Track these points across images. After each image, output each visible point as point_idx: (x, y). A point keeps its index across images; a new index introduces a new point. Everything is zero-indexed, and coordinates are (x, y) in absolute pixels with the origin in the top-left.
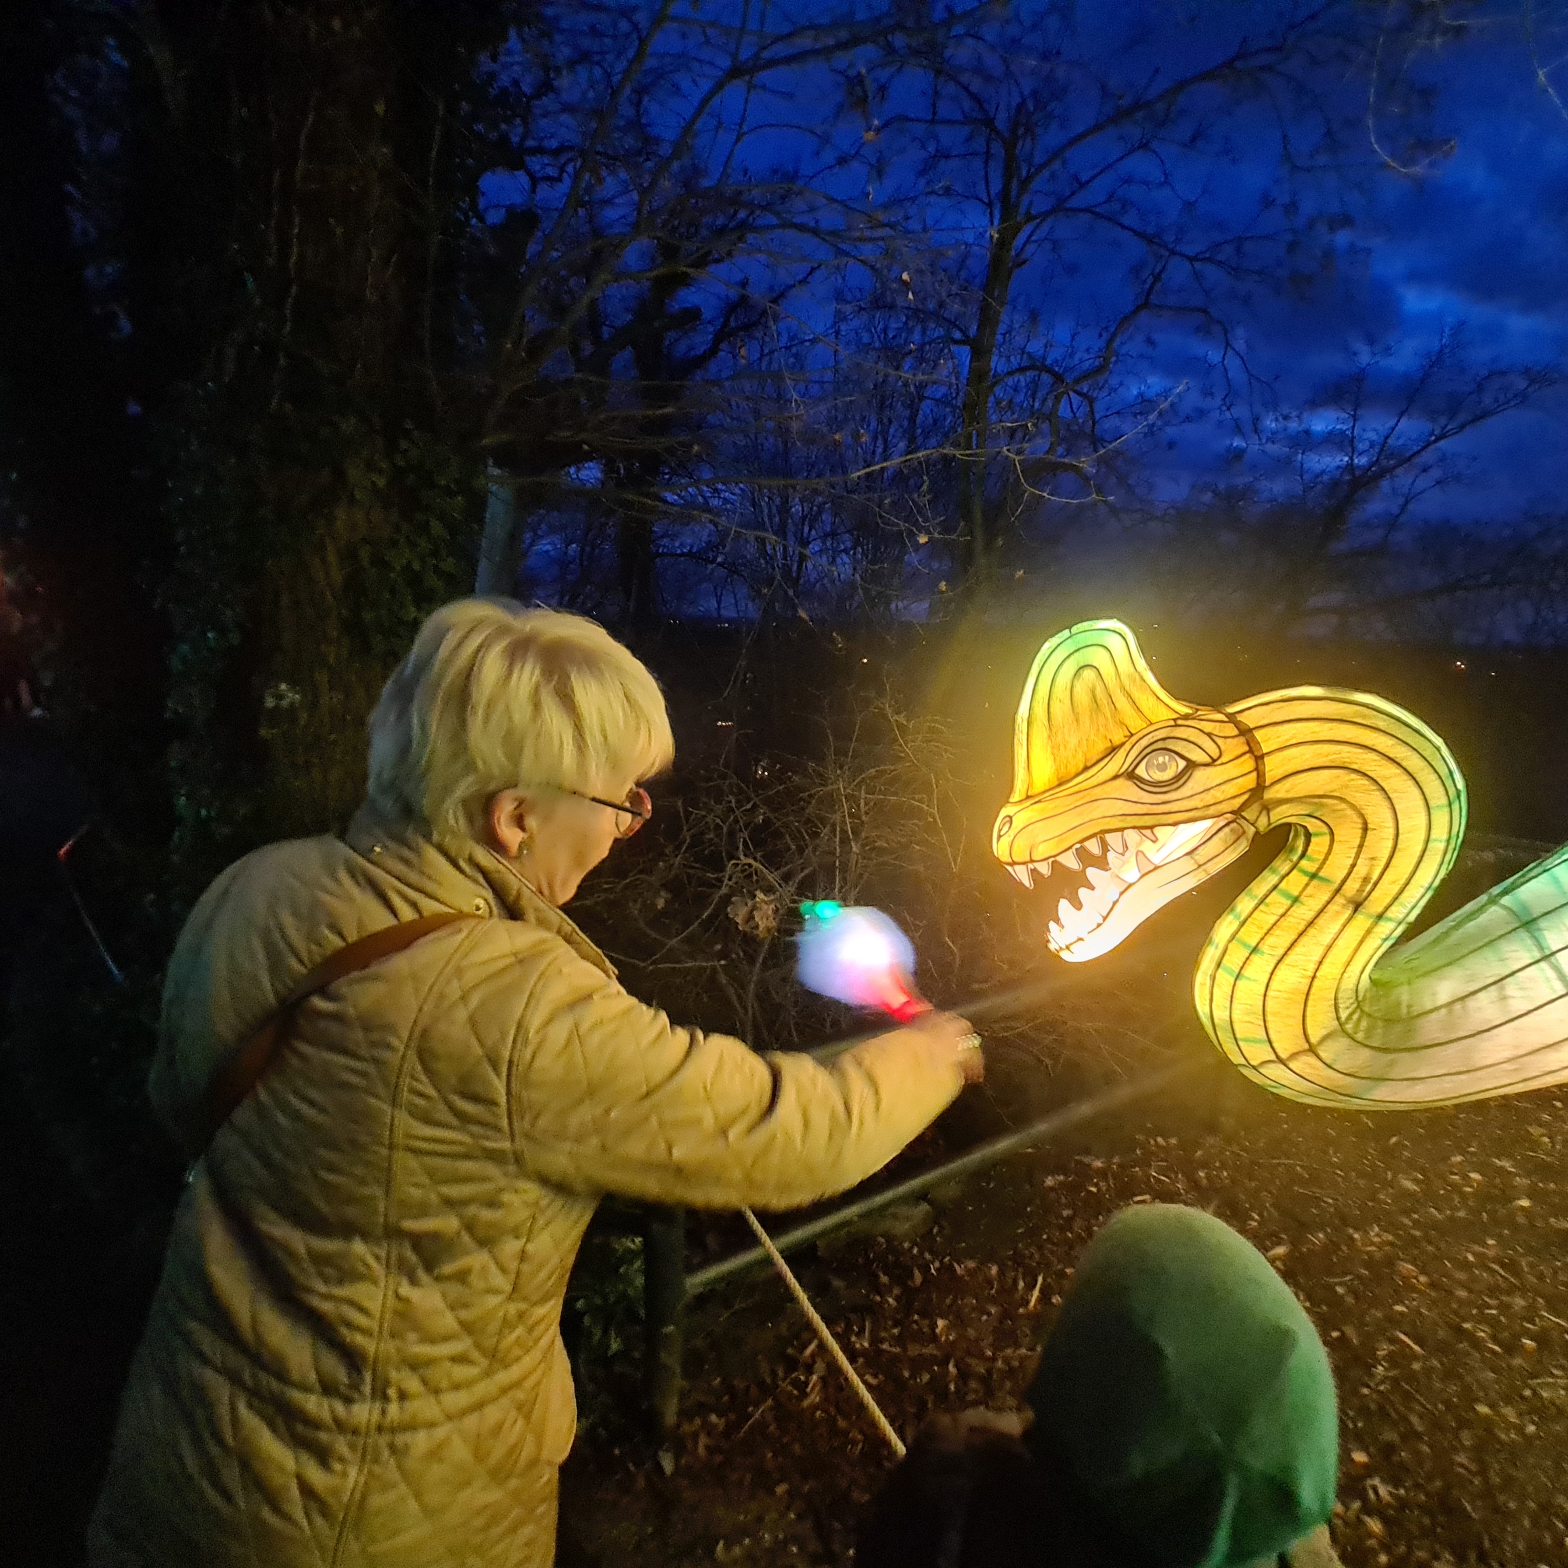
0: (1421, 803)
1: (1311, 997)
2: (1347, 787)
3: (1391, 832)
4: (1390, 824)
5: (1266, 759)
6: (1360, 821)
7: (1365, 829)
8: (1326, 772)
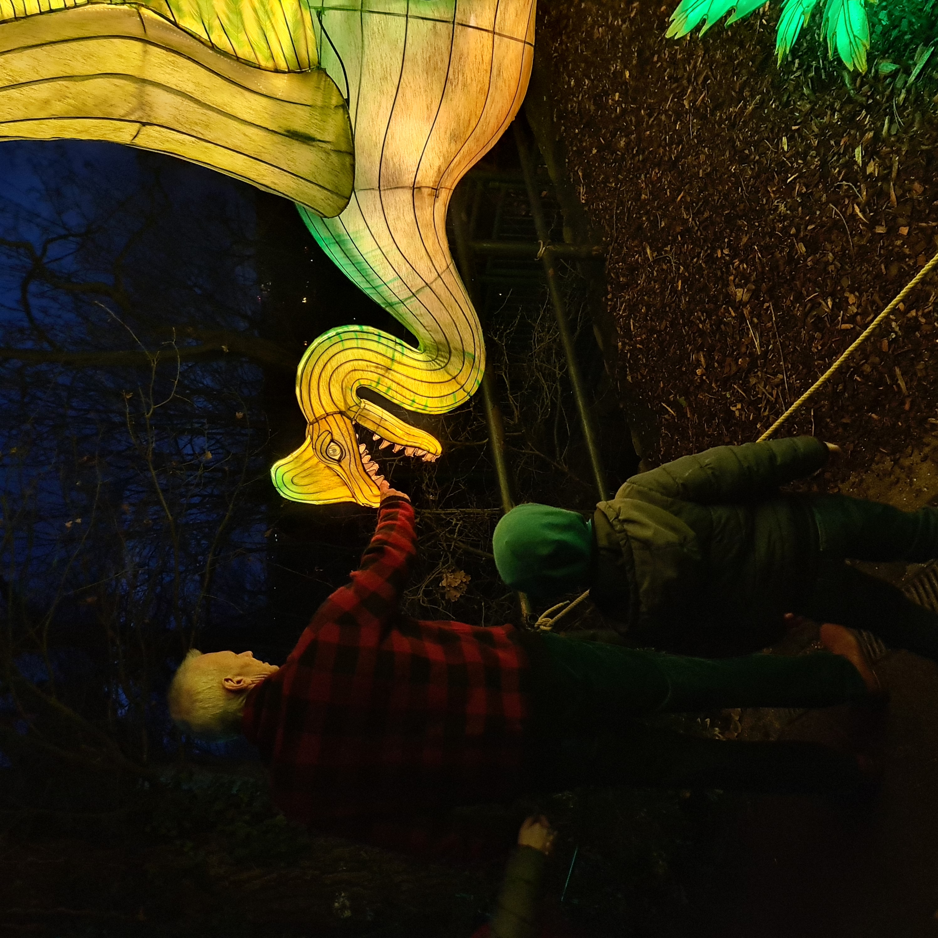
0: (342, 353)
1: (431, 381)
2: (337, 381)
3: (354, 362)
4: (352, 363)
5: (328, 412)
6: (351, 373)
7: (355, 370)
8: (332, 390)
